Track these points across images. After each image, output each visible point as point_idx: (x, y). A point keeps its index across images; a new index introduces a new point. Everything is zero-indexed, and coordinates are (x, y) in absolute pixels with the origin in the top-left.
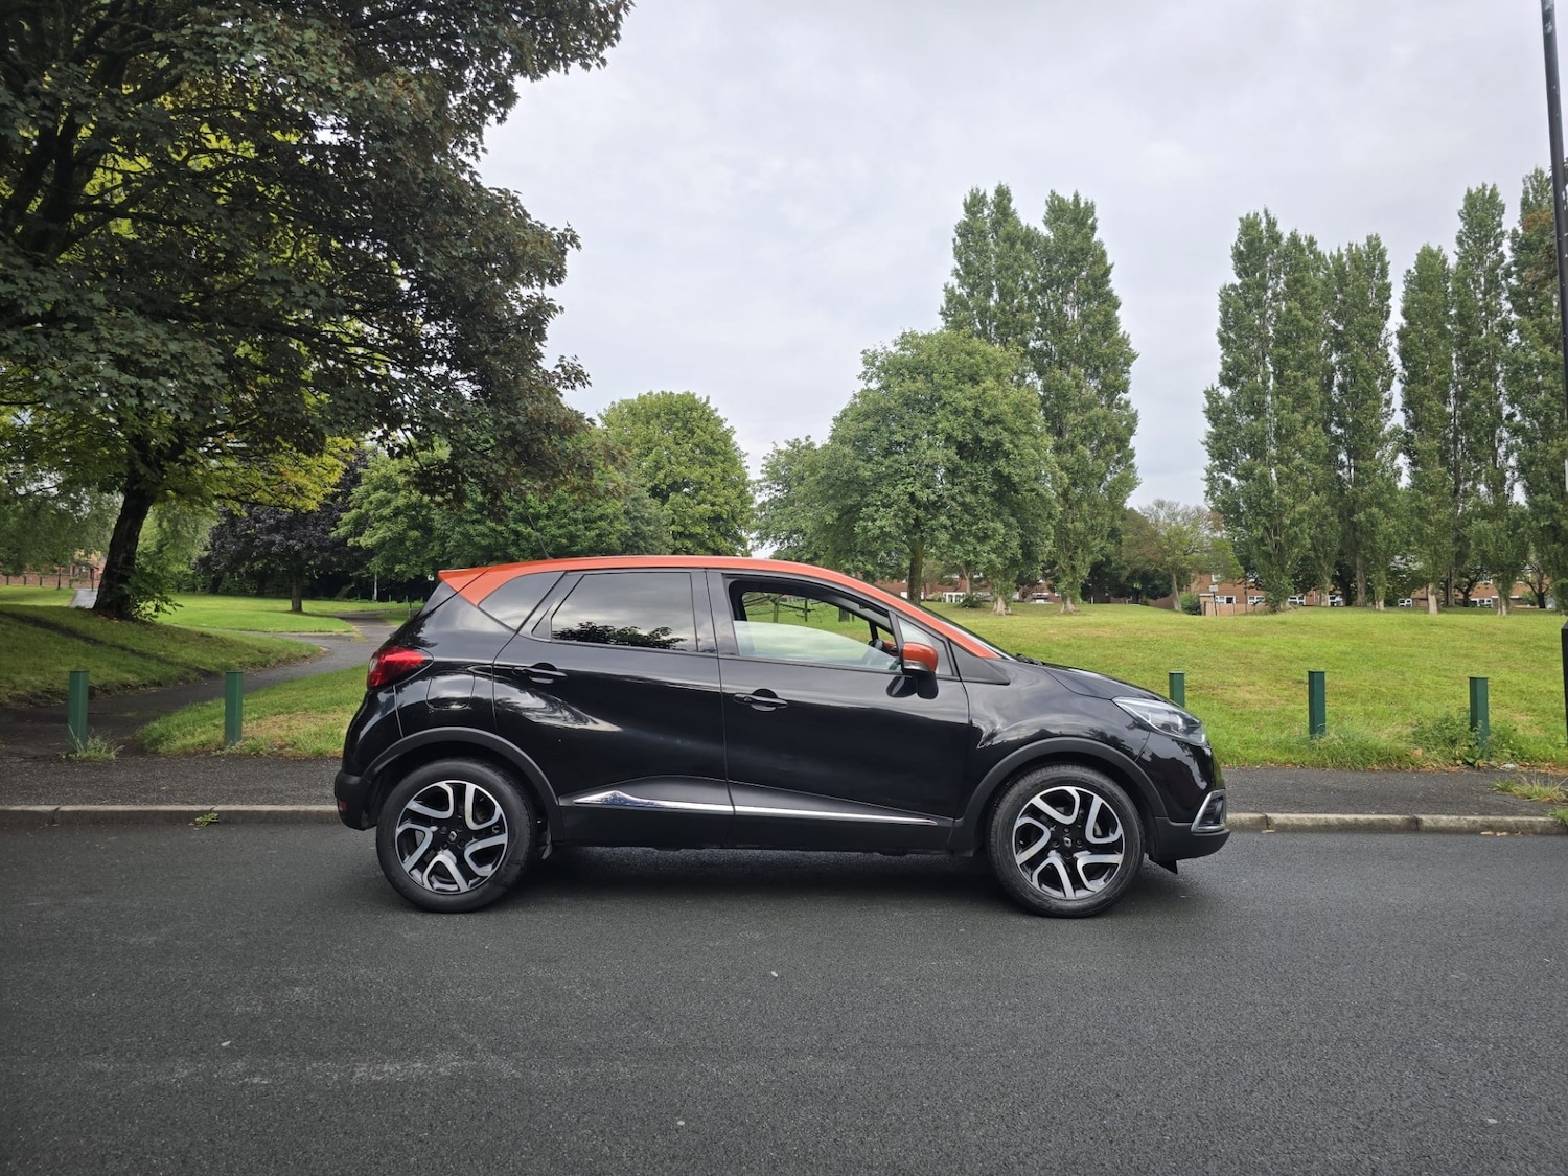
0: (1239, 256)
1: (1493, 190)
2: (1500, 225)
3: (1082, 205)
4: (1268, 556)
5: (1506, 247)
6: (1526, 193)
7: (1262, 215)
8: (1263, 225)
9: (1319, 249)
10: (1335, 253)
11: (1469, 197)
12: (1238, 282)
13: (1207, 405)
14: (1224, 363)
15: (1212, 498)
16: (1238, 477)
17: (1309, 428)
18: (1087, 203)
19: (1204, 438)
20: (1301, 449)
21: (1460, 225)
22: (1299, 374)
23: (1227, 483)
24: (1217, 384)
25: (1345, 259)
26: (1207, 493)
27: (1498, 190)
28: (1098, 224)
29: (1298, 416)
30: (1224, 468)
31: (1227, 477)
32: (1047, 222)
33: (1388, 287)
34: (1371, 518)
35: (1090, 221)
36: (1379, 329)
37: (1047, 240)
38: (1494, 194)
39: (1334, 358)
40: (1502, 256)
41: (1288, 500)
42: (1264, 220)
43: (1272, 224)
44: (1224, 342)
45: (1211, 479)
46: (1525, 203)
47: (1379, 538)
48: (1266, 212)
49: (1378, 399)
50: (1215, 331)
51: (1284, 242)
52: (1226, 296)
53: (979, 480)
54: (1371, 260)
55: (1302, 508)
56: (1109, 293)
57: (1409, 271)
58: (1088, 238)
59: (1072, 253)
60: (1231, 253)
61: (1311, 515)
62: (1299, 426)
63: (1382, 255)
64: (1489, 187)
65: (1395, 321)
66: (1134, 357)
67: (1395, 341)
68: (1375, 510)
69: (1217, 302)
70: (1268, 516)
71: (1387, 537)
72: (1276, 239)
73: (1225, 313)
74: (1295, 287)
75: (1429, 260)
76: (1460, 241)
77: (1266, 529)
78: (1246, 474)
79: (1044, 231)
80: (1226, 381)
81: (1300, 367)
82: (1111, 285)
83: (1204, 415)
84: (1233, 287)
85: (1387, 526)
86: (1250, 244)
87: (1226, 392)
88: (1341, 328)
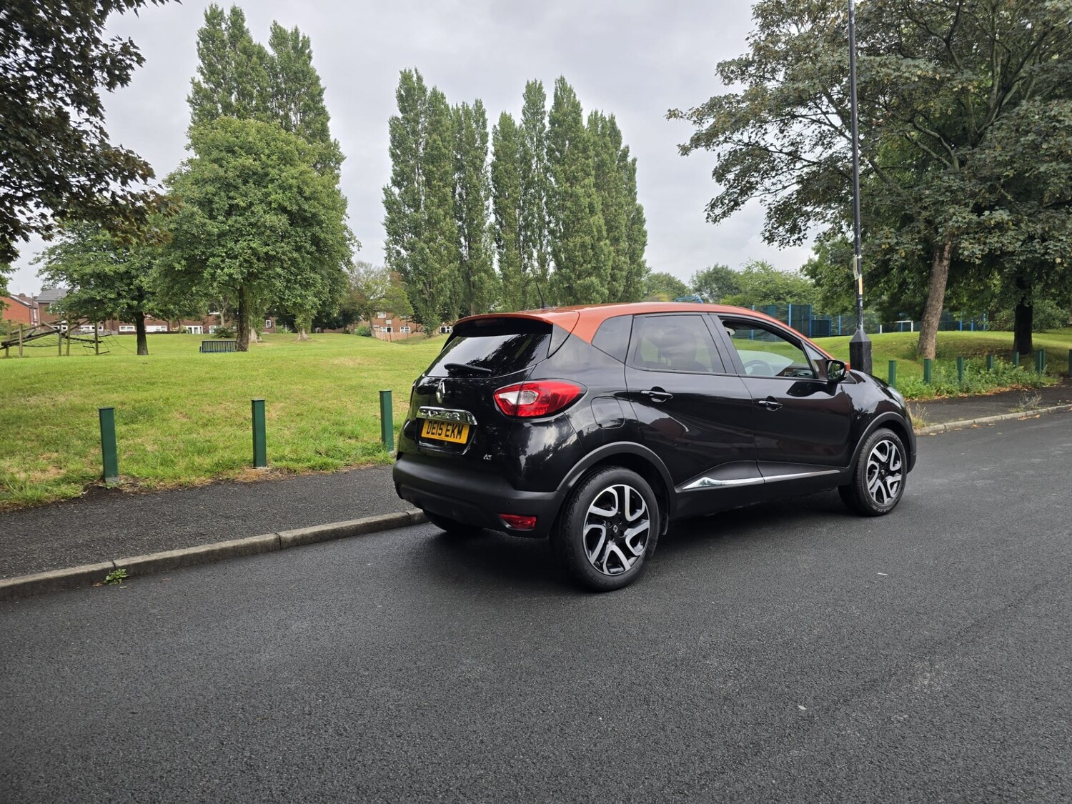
0: (400, 97)
1: (540, 84)
2: (543, 107)
3: (301, 38)
4: (425, 301)
5: (546, 121)
6: (556, 90)
7: (414, 72)
8: (415, 79)
9: (447, 102)
10: (455, 107)
11: (528, 86)
12: (400, 115)
13: (384, 198)
14: (394, 170)
15: (389, 262)
16: (406, 249)
17: (448, 219)
18: (304, 37)
19: (383, 221)
20: (442, 233)
21: (523, 103)
22: (441, 184)
23: (398, 253)
24: (390, 185)
25: (461, 112)
26: (386, 258)
27: (543, 85)
28: (313, 55)
29: (441, 211)
30: (396, 242)
31: (398, 248)
32: (272, 45)
33: (487, 135)
34: (481, 278)
35: (307, 51)
36: (482, 161)
37: (272, 59)
38: (540, 88)
39: (456, 176)
40: (544, 125)
41: (437, 266)
42: (415, 76)
43: (420, 79)
44: (393, 155)
45: (388, 249)
46: (556, 96)
47: (485, 292)
48: (416, 70)
49: (483, 205)
50: (388, 148)
51: (428, 93)
52: (394, 123)
53: (301, 241)
54: (480, 111)
55: (445, 271)
56: (323, 108)
57: (495, 126)
58: (306, 64)
59: (295, 73)
60: (395, 95)
61: (450, 276)
62: (442, 218)
63: (483, 114)
64: (538, 82)
65: (490, 158)
66: (343, 159)
67: (490, 168)
68: (483, 274)
69: (387, 128)
70: (426, 275)
71: (489, 291)
72: (423, 90)
73: (394, 137)
74: (435, 127)
75: (505, 120)
76: (524, 114)
77: (424, 283)
78: (411, 248)
79: (270, 52)
80: (396, 183)
81: (441, 180)
82: (324, 103)
83: (383, 205)
84: (397, 119)
85: (489, 284)
86: (407, 91)
87: (396, 190)
88: (459, 157)
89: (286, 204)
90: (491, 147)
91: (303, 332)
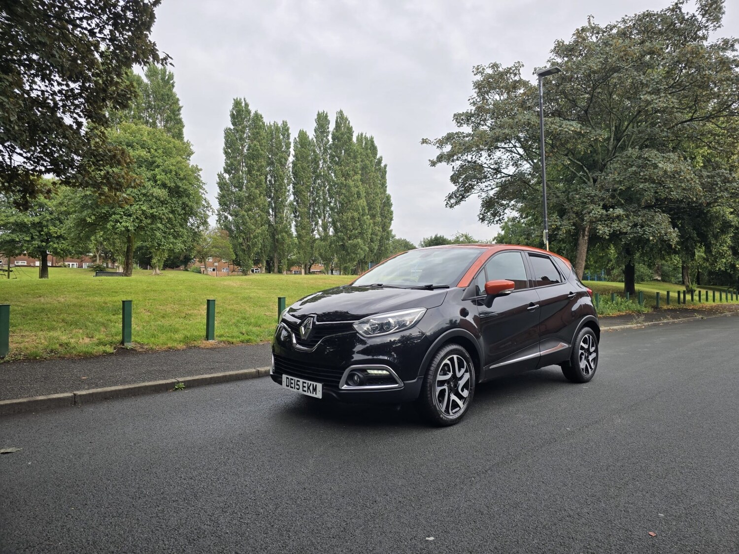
0: (233, 116)
1: (326, 114)
2: (328, 128)
3: (167, 73)
4: (244, 251)
5: (330, 137)
6: (337, 118)
7: (243, 100)
8: (243, 105)
9: (264, 121)
10: (268, 124)
11: (319, 114)
12: (232, 127)
13: (218, 181)
14: (226, 163)
15: (219, 223)
16: (231, 215)
17: (262, 197)
18: (170, 73)
19: (217, 196)
20: (258, 206)
21: (315, 125)
22: (258, 173)
23: (226, 218)
24: (223, 172)
25: (273, 127)
26: (217, 221)
27: (328, 115)
28: (175, 84)
29: (257, 191)
30: (225, 210)
31: (226, 214)
32: (146, 76)
33: (290, 143)
34: (283, 237)
35: (171, 82)
36: (286, 160)
37: (147, 85)
38: (326, 116)
39: (268, 169)
40: (328, 140)
41: (253, 227)
42: (244, 102)
43: (247, 105)
44: (226, 153)
45: (219, 215)
46: (337, 122)
47: (285, 246)
48: (245, 99)
49: (286, 189)
50: (223, 147)
51: (252, 114)
52: (227, 133)
54: (285, 129)
55: (259, 231)
56: (180, 120)
57: (295, 138)
58: (170, 90)
59: (162, 95)
60: (230, 113)
61: (262, 234)
62: (258, 196)
63: (288, 130)
64: (325, 113)
65: (291, 159)
66: (193, 153)
67: (291, 165)
68: (284, 234)
69: (223, 135)
70: (245, 233)
71: (288, 246)
72: (249, 112)
73: (227, 141)
74: (255, 136)
75: (302, 135)
76: (315, 132)
77: (243, 239)
78: (236, 215)
79: (145, 80)
80: (226, 171)
81: (258, 170)
82: (181, 116)
83: (217, 185)
84: (230, 129)
85: (288, 241)
86: (239, 112)
87: (227, 176)
88: (270, 156)
89: (167, 182)
90: (292, 152)
91: (157, 269)
